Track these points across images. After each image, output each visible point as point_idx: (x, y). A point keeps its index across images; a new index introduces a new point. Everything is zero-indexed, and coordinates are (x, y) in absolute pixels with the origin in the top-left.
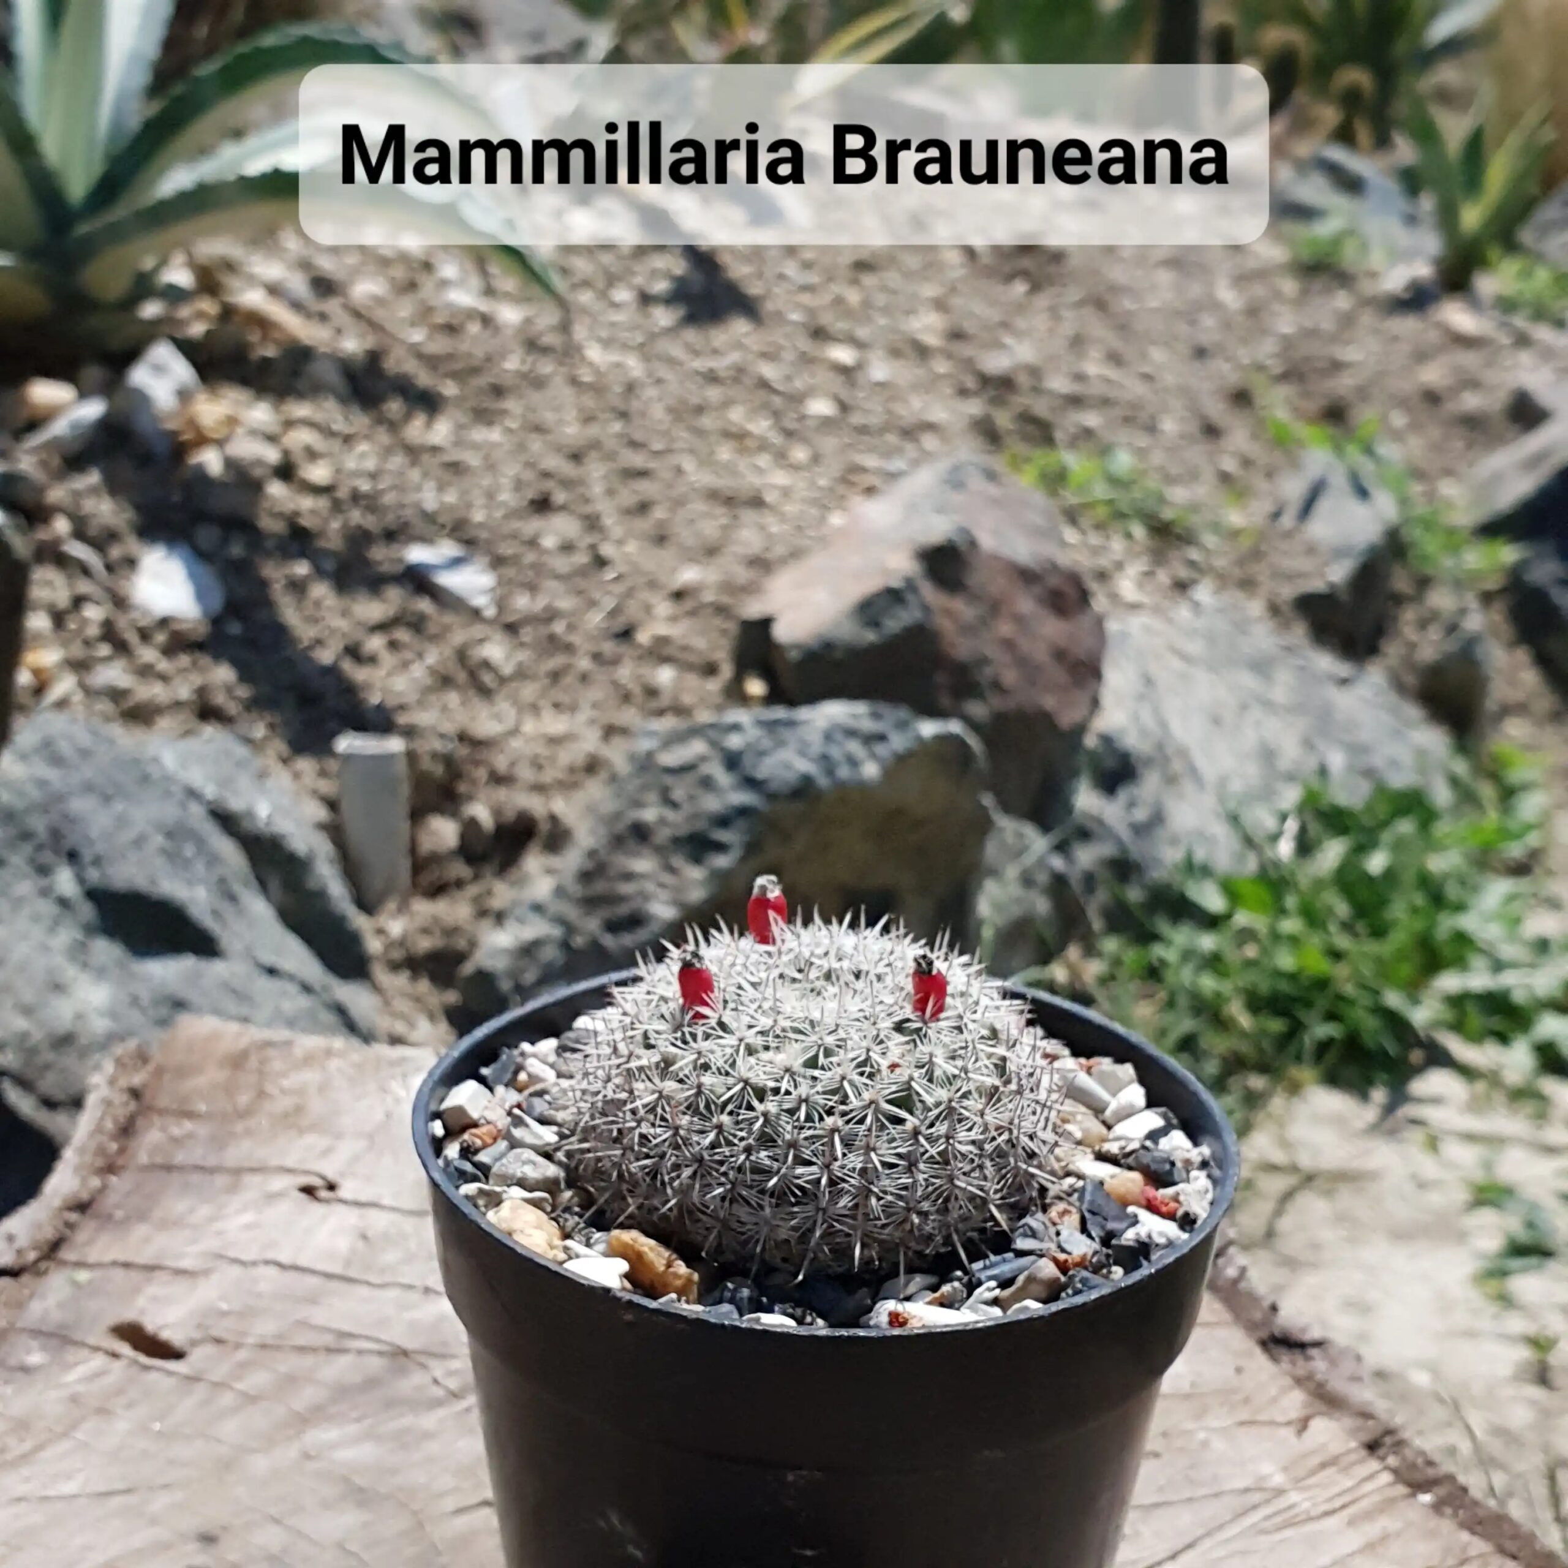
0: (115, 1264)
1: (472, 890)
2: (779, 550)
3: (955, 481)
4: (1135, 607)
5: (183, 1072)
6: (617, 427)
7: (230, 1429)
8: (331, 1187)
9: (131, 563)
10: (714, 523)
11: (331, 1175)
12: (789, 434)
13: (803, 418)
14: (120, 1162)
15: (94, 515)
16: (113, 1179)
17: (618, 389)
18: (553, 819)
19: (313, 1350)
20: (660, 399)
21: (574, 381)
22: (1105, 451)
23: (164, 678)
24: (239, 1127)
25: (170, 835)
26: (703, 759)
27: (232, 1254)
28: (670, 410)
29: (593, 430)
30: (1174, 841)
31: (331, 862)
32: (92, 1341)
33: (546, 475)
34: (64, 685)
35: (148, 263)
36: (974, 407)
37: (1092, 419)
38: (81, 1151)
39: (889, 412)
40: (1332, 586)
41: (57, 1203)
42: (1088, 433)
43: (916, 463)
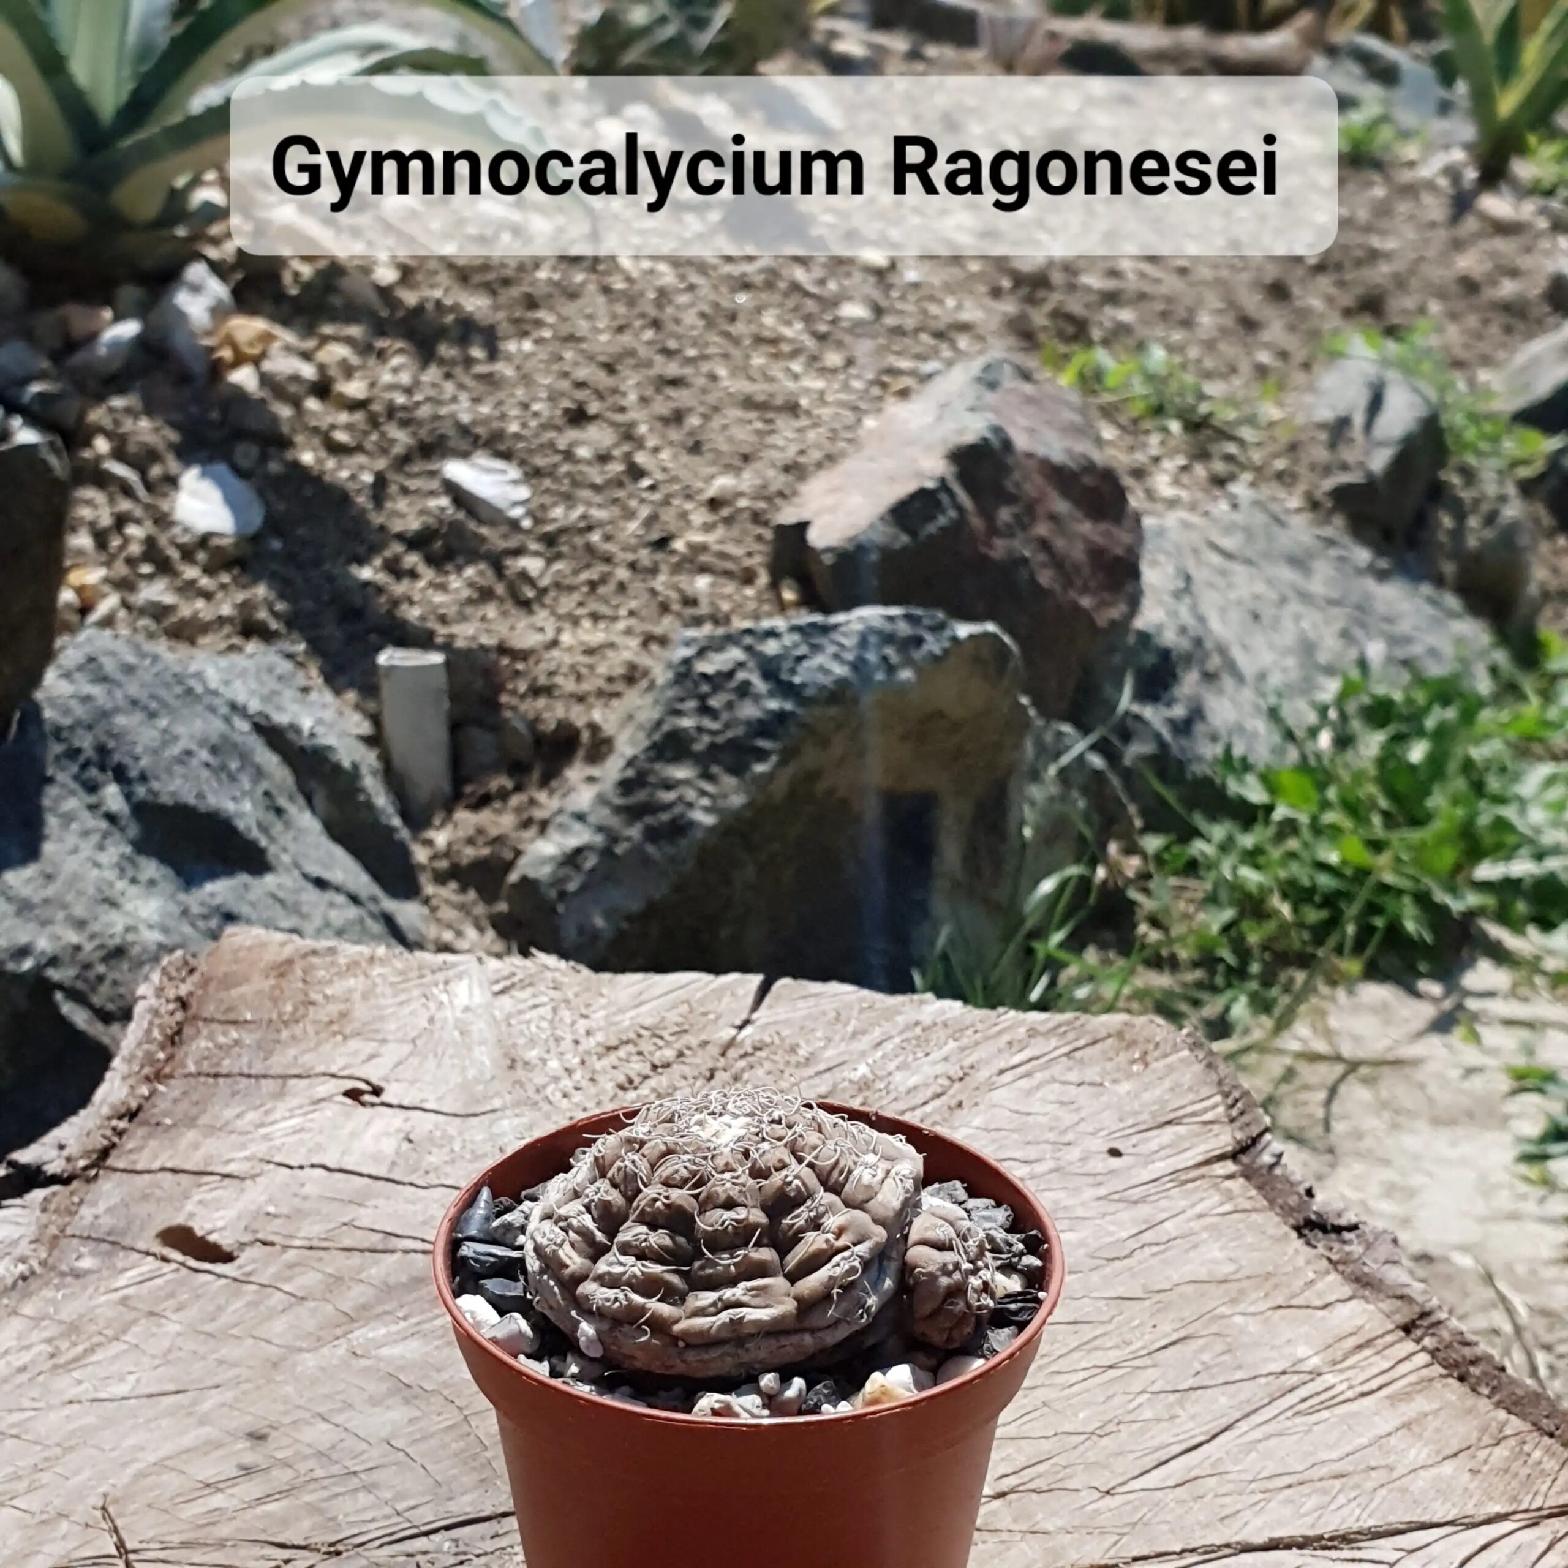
0: (163, 1169)
1: (515, 800)
2: (816, 455)
3: (989, 382)
4: (1173, 503)
5: (228, 982)
6: (649, 334)
7: (278, 1327)
8: (377, 1091)
9: (172, 481)
10: (749, 427)
11: (375, 1081)
12: (822, 338)
13: (835, 321)
14: (167, 1070)
15: (134, 433)
16: (161, 1088)
17: (652, 295)
18: (594, 728)
19: (362, 1251)
20: (692, 305)
21: (606, 290)
22: (1141, 347)
23: (208, 596)
24: (285, 1034)
25: (214, 750)
26: (741, 665)
27: (277, 1159)
28: (703, 315)
29: (626, 339)
30: (1214, 738)
31: (374, 773)
32: (141, 1245)
33: (580, 385)
34: (109, 603)
35: (180, 182)
36: (1009, 307)
37: (1126, 315)
38: (129, 1060)
39: (925, 312)
40: (1370, 475)
41: (105, 1110)
42: (1122, 330)
43: (950, 363)
